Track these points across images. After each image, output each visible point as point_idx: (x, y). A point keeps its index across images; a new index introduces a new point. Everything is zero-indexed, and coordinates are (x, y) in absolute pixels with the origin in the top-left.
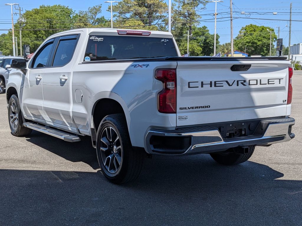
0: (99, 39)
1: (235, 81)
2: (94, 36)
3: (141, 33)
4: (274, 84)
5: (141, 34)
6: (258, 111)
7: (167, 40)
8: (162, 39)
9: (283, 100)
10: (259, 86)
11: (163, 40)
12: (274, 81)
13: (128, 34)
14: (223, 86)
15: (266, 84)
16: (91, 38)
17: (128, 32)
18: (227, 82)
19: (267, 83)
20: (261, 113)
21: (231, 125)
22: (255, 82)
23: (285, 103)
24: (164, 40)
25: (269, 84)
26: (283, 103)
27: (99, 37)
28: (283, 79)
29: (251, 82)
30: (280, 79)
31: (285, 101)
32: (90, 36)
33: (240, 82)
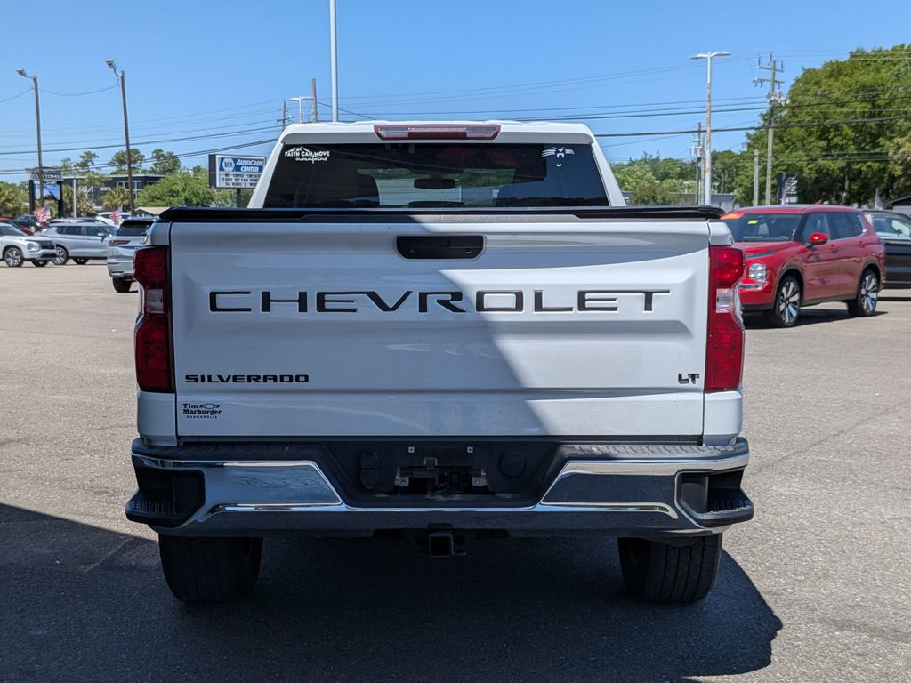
0: (315, 156)
1: (408, 293)
2: (297, 146)
3: (461, 130)
4: (615, 309)
5: (463, 136)
6: (545, 407)
7: (568, 151)
8: (550, 146)
9: (680, 375)
10: (529, 314)
11: (552, 152)
12: (614, 300)
13: (412, 136)
14: (354, 311)
15: (570, 309)
17: (413, 130)
18: (373, 296)
19: (575, 304)
21: (411, 450)
22: (511, 301)
23: (690, 385)
24: (557, 152)
26: (677, 384)
27: (314, 148)
28: (668, 292)
29: (489, 301)
31: (693, 377)
32: (286, 148)
33: (432, 300)
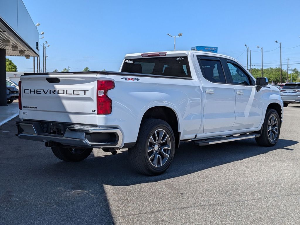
0: (131, 62)
1: (48, 90)
2: (127, 60)
4: (79, 94)
5: (159, 55)
8: (178, 57)
9: (92, 110)
10: (65, 95)
12: (79, 92)
14: (41, 94)
15: (72, 94)
16: (126, 62)
17: (149, 54)
18: (43, 90)
19: (72, 93)
20: (74, 119)
21: (52, 124)
23: (94, 113)
25: (74, 94)
26: (92, 112)
27: (131, 60)
28: (88, 90)
29: (60, 92)
30: (85, 91)
31: (95, 111)
32: (126, 60)
33: (51, 91)
